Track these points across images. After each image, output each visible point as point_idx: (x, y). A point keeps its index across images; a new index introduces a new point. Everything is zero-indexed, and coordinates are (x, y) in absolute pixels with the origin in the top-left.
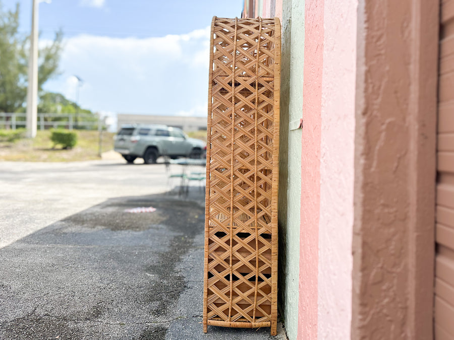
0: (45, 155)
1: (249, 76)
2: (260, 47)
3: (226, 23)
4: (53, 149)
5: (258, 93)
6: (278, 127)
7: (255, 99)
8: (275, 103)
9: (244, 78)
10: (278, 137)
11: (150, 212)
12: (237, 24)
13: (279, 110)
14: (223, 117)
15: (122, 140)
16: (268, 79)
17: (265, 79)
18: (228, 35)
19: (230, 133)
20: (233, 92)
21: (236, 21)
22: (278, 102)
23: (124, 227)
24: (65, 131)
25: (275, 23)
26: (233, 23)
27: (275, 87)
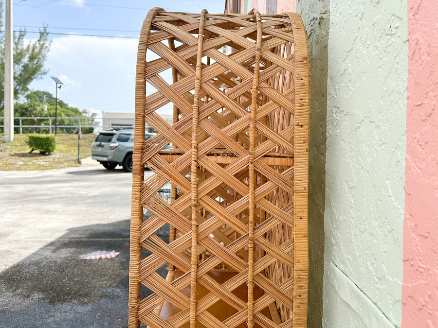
0: (20, 162)
1: (232, 155)
2: (259, 83)
3: (179, 22)
4: (31, 154)
5: (255, 198)
6: (305, 283)
7: (246, 212)
8: (297, 221)
9: (220, 159)
10: (306, 306)
11: (112, 259)
12: (204, 27)
13: (306, 240)
14: (169, 256)
15: (100, 146)
16: (278, 162)
17: (271, 160)
18: (182, 54)
19: (185, 298)
20: (193, 195)
21: (201, 19)
22: (305, 219)
23: (69, 294)
24: (43, 135)
25: (293, 26)
26: (193, 23)
27: (296, 183)
